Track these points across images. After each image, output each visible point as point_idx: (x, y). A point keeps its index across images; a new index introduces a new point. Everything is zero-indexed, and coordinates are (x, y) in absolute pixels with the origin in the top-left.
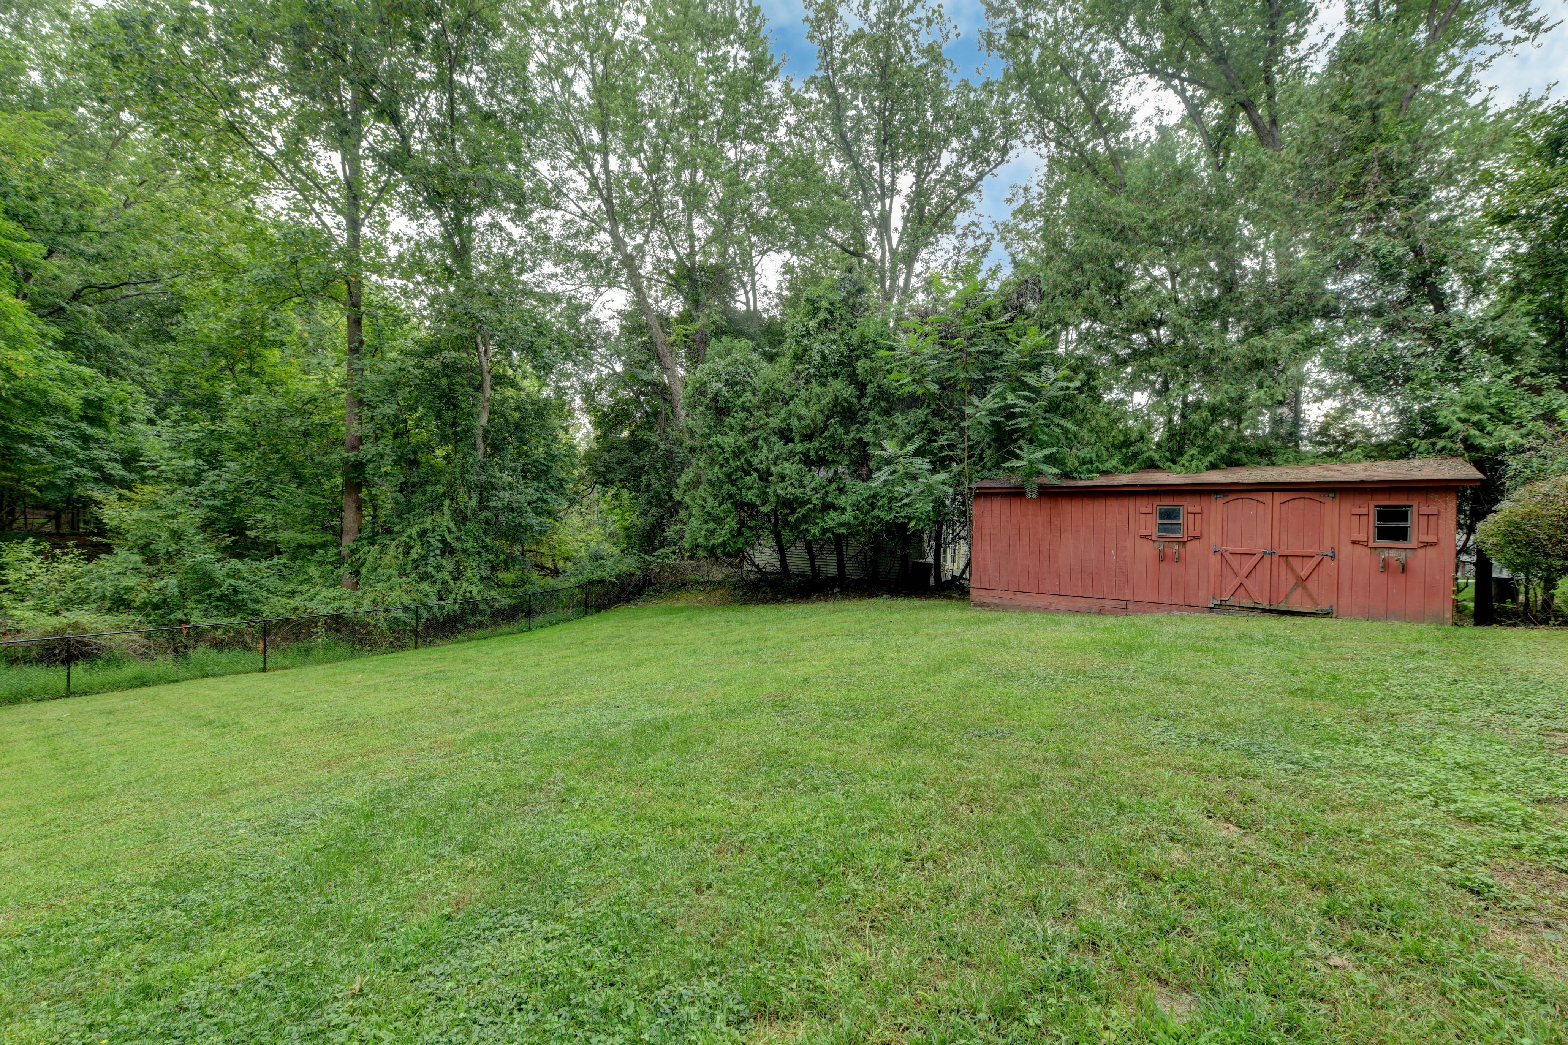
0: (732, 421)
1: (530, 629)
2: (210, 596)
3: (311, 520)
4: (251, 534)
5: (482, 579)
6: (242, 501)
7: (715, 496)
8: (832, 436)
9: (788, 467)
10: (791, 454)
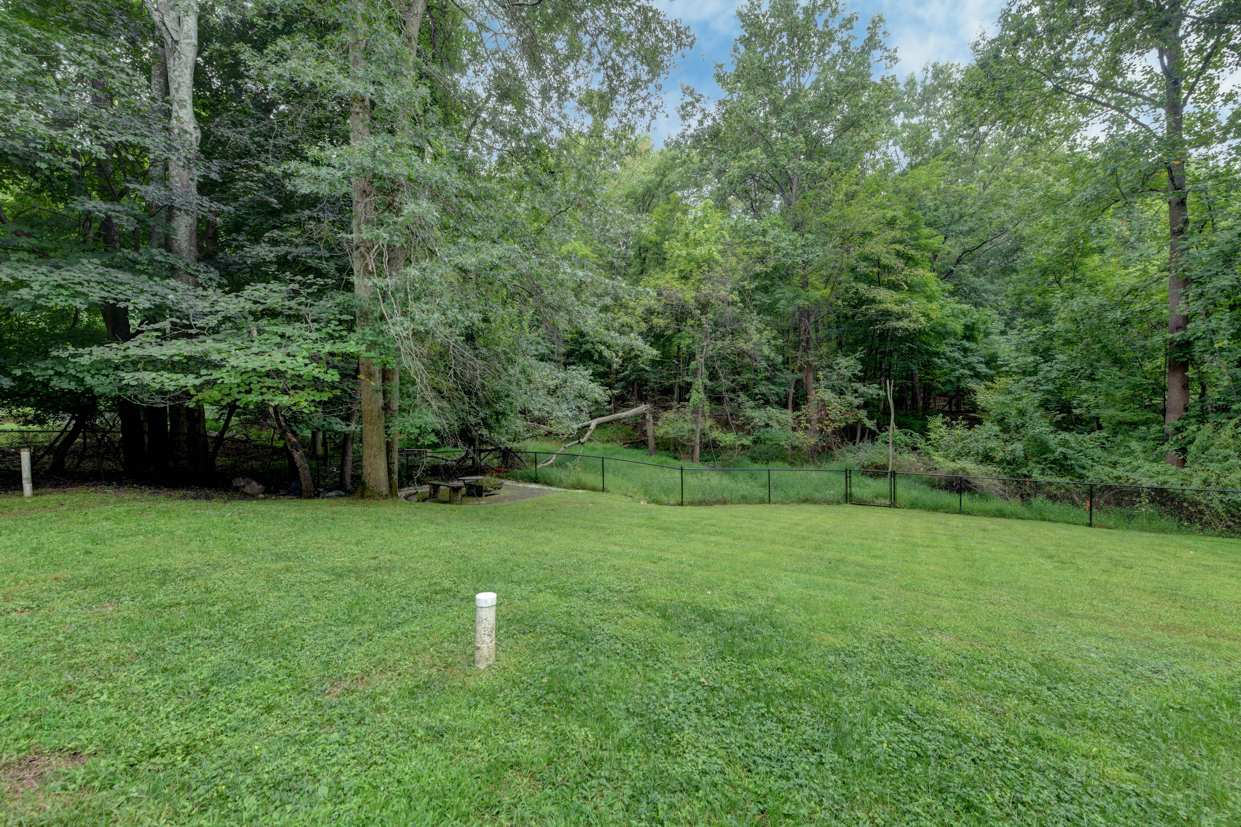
2: (1045, 459)
3: (1132, 399)
4: (1077, 411)
6: (1069, 385)
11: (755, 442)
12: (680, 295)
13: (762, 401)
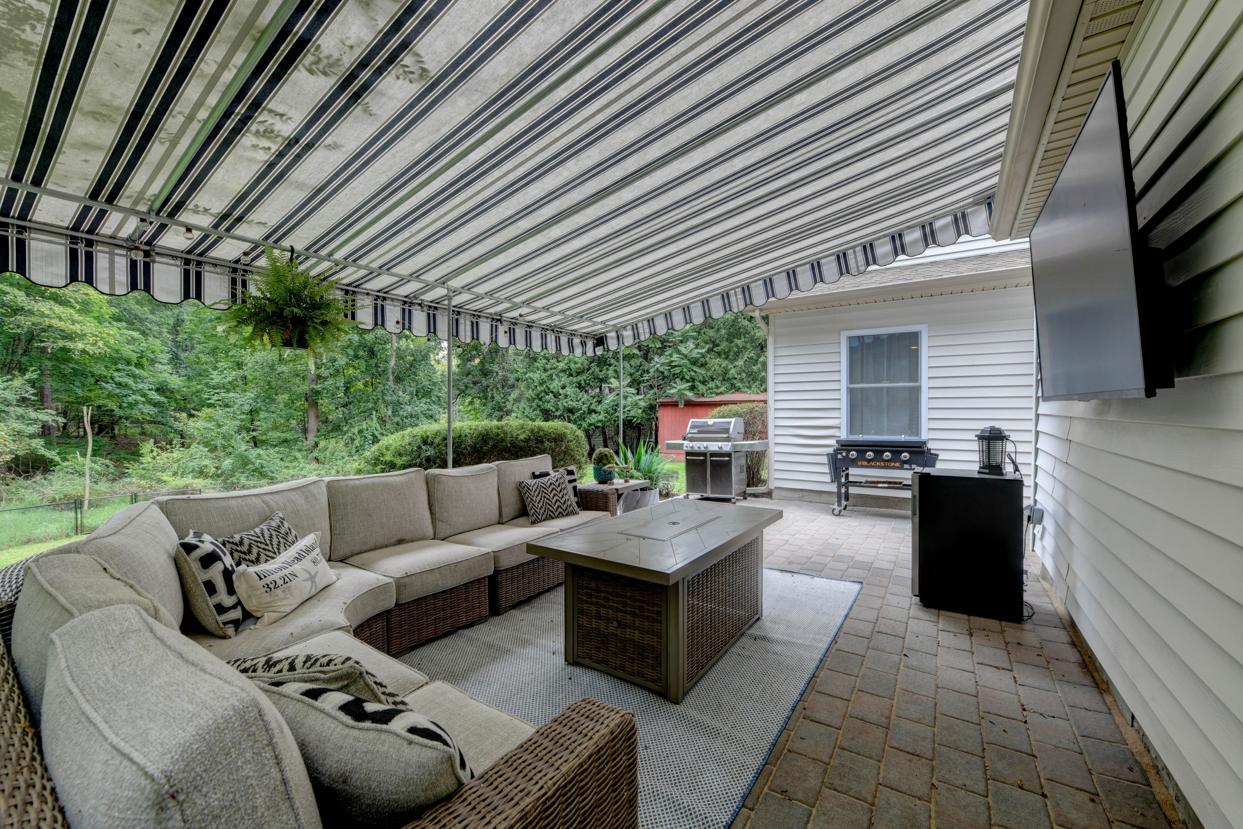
0: (538, 365)
7: (531, 407)
8: (593, 373)
9: (569, 390)
10: (571, 383)
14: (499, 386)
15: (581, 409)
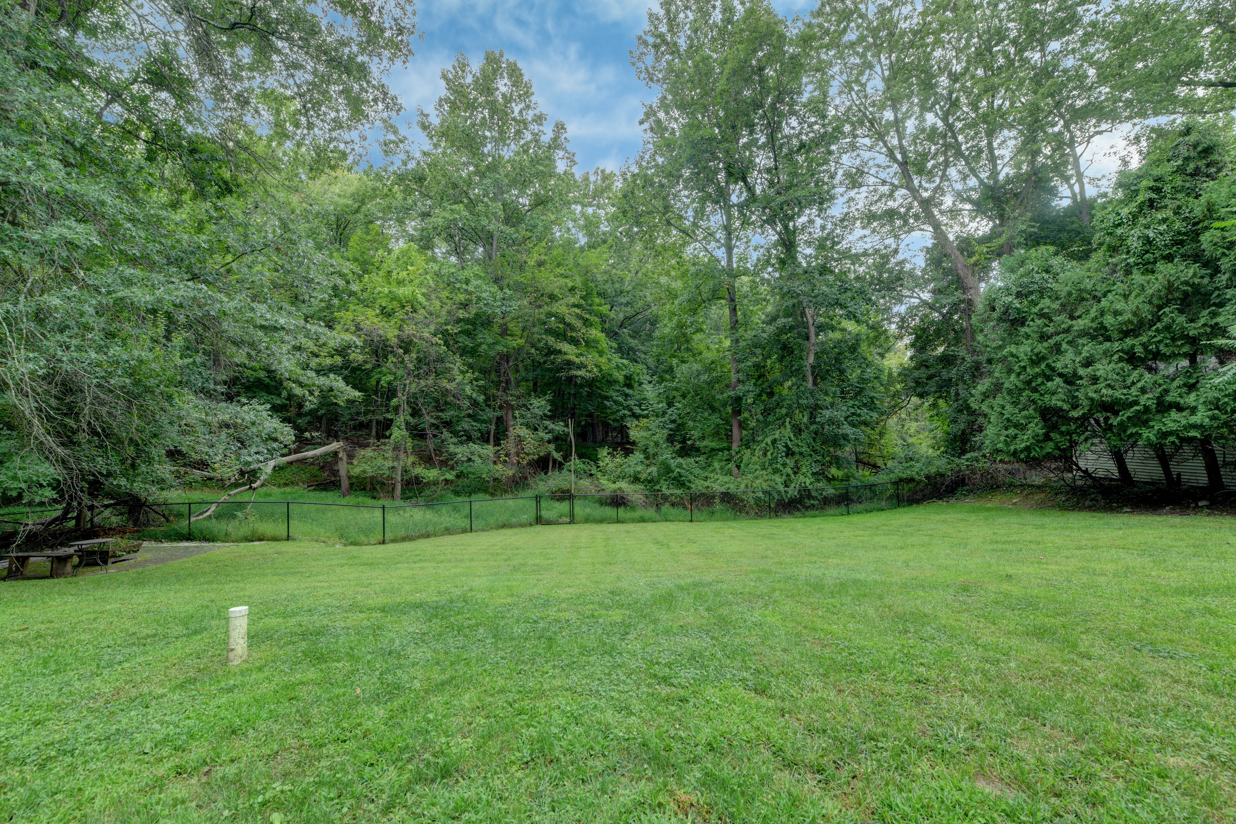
0: (1028, 330)
1: (848, 514)
2: (670, 477)
3: (716, 434)
4: (689, 443)
5: (814, 474)
6: (684, 424)
7: (1015, 404)
9: (1102, 368)
10: (1107, 354)
11: (458, 477)
12: (381, 332)
13: (464, 438)
14: (967, 377)
15: (1136, 403)
